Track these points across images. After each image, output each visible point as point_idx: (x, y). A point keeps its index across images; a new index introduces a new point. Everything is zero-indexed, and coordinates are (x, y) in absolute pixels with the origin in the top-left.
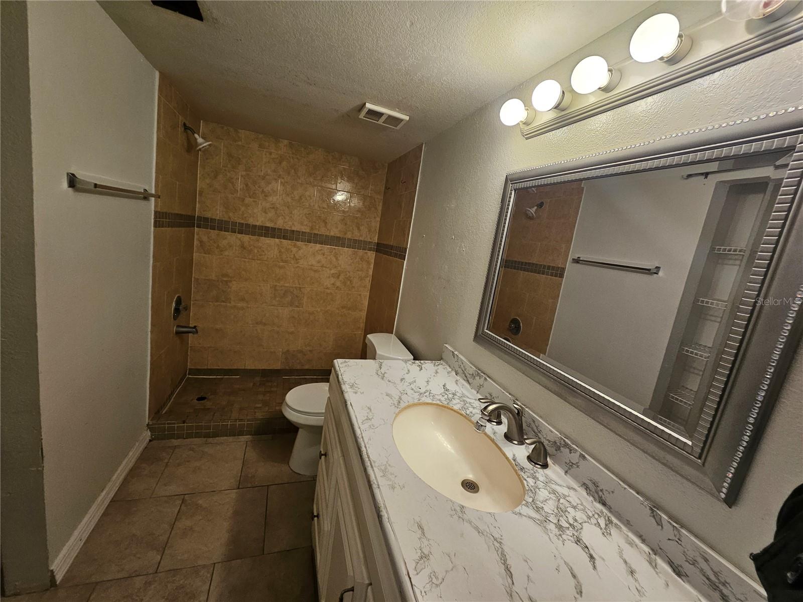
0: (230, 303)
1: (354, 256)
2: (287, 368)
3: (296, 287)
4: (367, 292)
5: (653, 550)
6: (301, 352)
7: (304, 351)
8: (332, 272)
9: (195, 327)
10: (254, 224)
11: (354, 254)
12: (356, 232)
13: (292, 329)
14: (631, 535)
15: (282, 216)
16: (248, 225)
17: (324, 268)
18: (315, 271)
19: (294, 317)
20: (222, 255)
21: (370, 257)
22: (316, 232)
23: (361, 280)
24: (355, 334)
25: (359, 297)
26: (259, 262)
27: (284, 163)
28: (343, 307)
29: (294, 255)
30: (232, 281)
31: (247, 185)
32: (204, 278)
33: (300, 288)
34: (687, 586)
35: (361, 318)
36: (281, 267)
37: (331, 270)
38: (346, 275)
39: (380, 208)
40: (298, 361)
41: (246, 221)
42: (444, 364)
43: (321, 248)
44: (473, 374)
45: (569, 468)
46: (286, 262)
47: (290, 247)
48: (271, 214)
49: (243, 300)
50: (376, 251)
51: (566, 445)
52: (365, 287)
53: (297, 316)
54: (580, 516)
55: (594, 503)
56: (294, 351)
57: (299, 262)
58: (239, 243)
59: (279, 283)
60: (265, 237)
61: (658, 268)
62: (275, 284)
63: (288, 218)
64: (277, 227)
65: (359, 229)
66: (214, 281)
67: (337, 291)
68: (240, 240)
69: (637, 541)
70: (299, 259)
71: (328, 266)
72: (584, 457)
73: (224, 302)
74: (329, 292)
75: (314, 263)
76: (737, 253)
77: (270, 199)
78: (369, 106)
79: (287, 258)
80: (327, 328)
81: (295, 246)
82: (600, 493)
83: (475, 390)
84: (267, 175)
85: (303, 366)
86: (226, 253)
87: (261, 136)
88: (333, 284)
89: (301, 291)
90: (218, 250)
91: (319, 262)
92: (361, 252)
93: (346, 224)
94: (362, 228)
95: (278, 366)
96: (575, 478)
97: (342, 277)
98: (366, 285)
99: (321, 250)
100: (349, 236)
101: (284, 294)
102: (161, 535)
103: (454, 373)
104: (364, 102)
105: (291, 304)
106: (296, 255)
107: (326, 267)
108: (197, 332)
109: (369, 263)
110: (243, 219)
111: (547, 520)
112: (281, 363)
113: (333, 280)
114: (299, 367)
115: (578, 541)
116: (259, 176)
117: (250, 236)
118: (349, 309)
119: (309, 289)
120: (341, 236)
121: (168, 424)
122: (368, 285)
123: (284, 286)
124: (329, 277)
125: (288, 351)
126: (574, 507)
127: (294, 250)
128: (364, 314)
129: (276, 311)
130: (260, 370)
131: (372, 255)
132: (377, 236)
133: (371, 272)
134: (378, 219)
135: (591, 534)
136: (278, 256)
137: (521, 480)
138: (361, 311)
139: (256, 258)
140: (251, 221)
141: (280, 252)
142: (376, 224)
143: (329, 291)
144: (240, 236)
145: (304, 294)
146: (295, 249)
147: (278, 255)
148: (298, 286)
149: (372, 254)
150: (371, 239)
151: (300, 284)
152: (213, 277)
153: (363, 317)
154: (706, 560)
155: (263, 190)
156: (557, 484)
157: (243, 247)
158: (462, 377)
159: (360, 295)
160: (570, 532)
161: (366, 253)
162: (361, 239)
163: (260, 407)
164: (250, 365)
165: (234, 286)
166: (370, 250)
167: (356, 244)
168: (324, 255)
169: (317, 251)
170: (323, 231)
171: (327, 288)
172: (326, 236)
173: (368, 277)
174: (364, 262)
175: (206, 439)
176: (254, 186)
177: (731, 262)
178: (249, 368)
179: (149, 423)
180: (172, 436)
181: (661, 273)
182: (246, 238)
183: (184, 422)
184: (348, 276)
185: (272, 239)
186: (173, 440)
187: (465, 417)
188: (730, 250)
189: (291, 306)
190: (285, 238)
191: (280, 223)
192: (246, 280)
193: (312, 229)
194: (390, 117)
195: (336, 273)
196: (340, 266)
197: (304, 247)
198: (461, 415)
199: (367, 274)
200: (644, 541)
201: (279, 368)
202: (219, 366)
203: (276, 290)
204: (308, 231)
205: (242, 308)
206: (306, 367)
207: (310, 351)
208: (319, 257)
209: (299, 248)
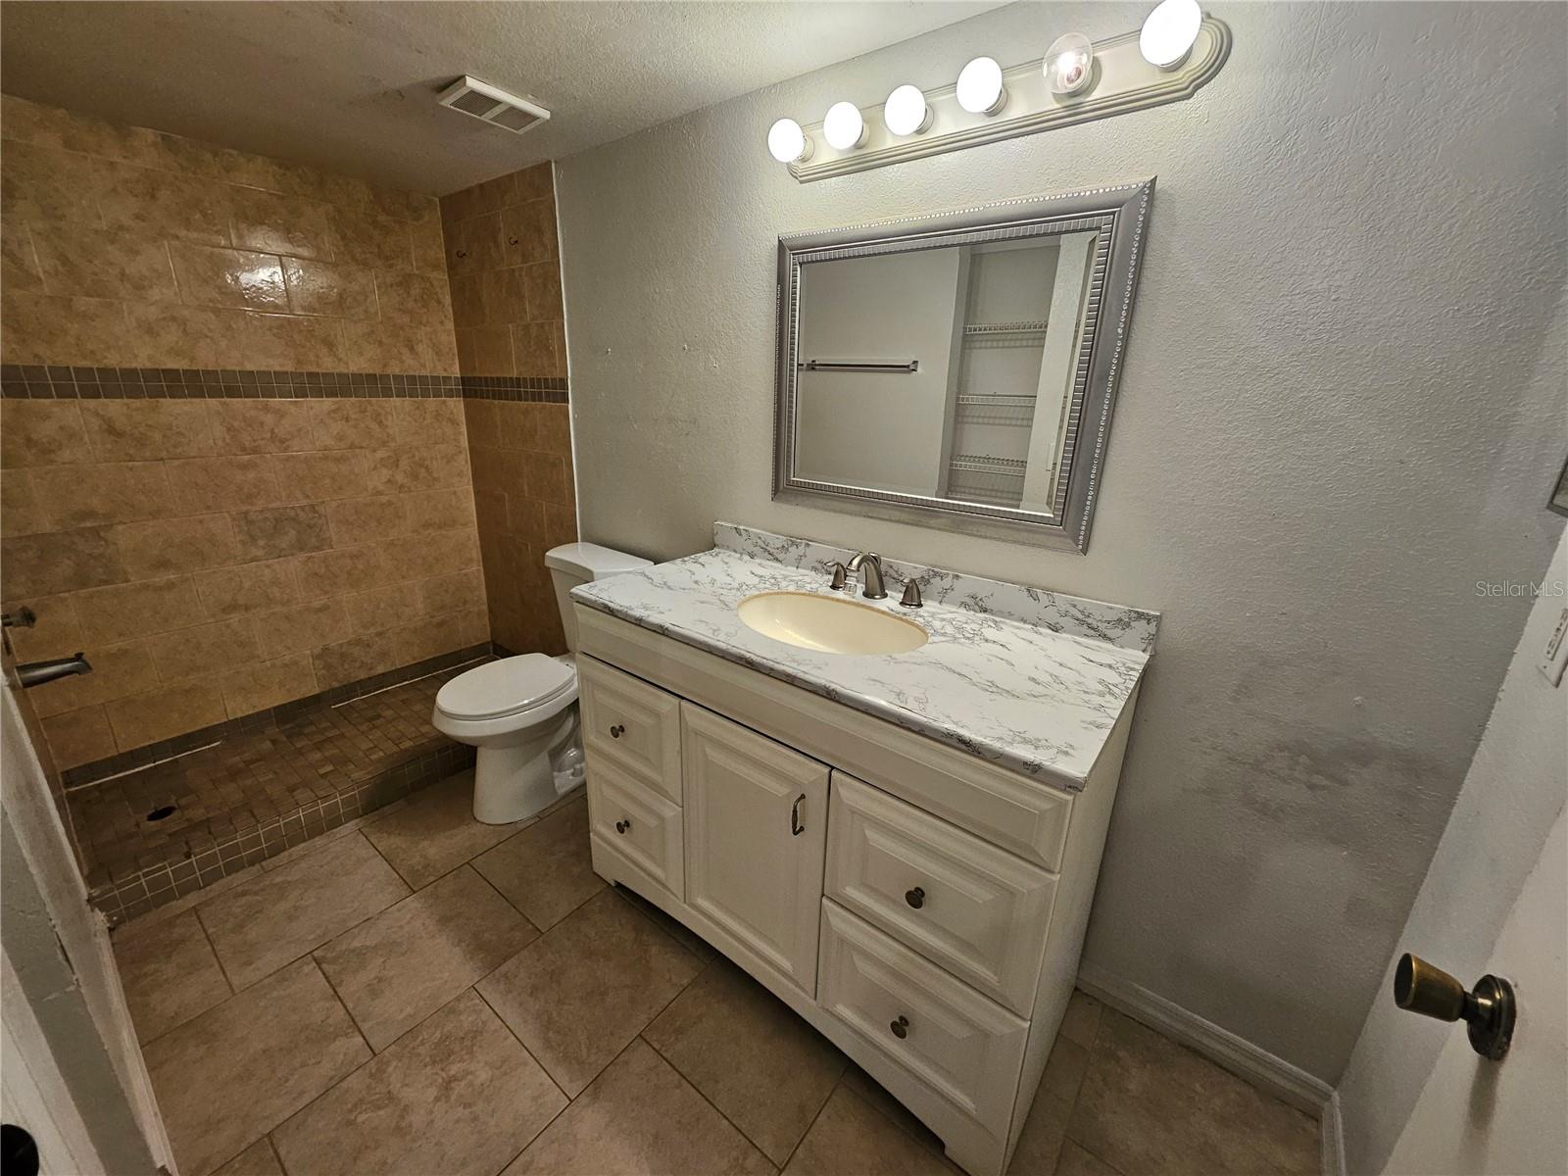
0: (127, 581)
1: (417, 412)
2: (335, 685)
3: (302, 508)
4: (468, 484)
5: (1033, 625)
6: (358, 642)
7: (365, 638)
8: (380, 454)
9: (79, 657)
10: (126, 366)
11: (418, 408)
12: (409, 361)
13: (322, 600)
14: (1016, 624)
15: (207, 336)
16: (107, 373)
17: (357, 450)
18: (337, 460)
19: (316, 574)
20: (52, 462)
21: (455, 411)
22: (314, 369)
23: (448, 462)
24: (465, 575)
25: (453, 496)
26: (176, 463)
27: (164, 195)
28: (427, 525)
29: (272, 431)
30: (112, 525)
31: (64, 259)
32: (16, 534)
33: (312, 506)
34: (1064, 635)
35: (469, 539)
36: (244, 467)
37: (374, 451)
38: (414, 456)
39: (448, 300)
40: (358, 664)
41: (98, 361)
42: (722, 551)
43: (336, 406)
44: (783, 546)
45: (943, 597)
46: (255, 451)
47: (253, 413)
48: (171, 336)
49: (163, 564)
50: (466, 394)
51: (936, 574)
52: (460, 475)
53: (323, 570)
54: (976, 627)
55: (977, 615)
56: (341, 645)
57: (288, 446)
58: (95, 423)
59: (252, 504)
60: (172, 396)
61: (915, 362)
62: (244, 508)
63: (223, 344)
64: (200, 367)
65: (412, 349)
66: (52, 535)
67: (402, 495)
68: (97, 414)
69: (1021, 625)
70: (287, 440)
71: (364, 445)
72: (957, 576)
73: (106, 582)
74: (384, 501)
75: (330, 442)
76: (1032, 330)
77: (155, 294)
78: (472, 83)
79: (255, 441)
80: (403, 577)
81: (266, 408)
82: (980, 603)
83: (793, 566)
84: (121, 228)
85: (371, 669)
86: (66, 455)
87: (60, 112)
88: (389, 481)
89: (315, 512)
90: (34, 451)
91: (340, 438)
92: (432, 403)
93: (381, 343)
94: (420, 348)
95: (312, 688)
96: (952, 603)
97: (404, 463)
98: (462, 471)
99: (338, 409)
100: (394, 369)
101: (275, 528)
102: (328, 1018)
103: (747, 558)
104: (461, 74)
105: (300, 546)
106: (276, 431)
107: (362, 448)
108: (87, 668)
109: (453, 422)
110: (85, 358)
111: (956, 638)
112: (318, 679)
113: (385, 473)
114: (363, 675)
115: (987, 641)
116: (96, 232)
117: (126, 400)
118: (440, 528)
119: (334, 504)
120: (378, 372)
121: (146, 875)
122: (465, 470)
123: (268, 509)
124: (375, 468)
125: (325, 649)
126: (966, 623)
127: (269, 419)
128: (473, 531)
129: (267, 571)
130: (269, 710)
131: (457, 406)
132: (457, 361)
133: (465, 443)
134: (450, 325)
135: (990, 633)
136: (228, 441)
137: (912, 624)
138: (465, 525)
139: (164, 454)
140: (113, 360)
141: (229, 430)
142: (448, 338)
143: (384, 499)
144: (91, 403)
145: (326, 517)
146: (269, 416)
147: (228, 437)
148: (304, 502)
149: (457, 403)
150: (445, 370)
151: (308, 497)
152: (47, 525)
153: (472, 537)
154: (1075, 606)
155: (123, 270)
156: (939, 614)
157: (111, 430)
158: (764, 558)
159: (455, 493)
160: (977, 638)
161: (444, 402)
162: (424, 373)
163: (333, 771)
164: (239, 707)
165: (124, 537)
166: (450, 394)
167: (414, 386)
168: (347, 419)
169: (329, 413)
170: (328, 364)
171: (380, 493)
172: (340, 375)
173: (460, 452)
174: (444, 423)
175: (257, 866)
176: (90, 261)
177: (978, 345)
178: (240, 715)
179: (90, 894)
180: (168, 896)
181: (920, 369)
182: (115, 408)
183: (188, 856)
184: (417, 458)
185: (197, 400)
186: (174, 903)
187: (809, 595)
188: (975, 330)
189: (301, 549)
190: (232, 392)
191: (205, 358)
192: (155, 514)
193: (299, 362)
194: (512, 109)
195: (389, 457)
196: (394, 439)
197: (293, 409)
198: (803, 594)
199: (459, 447)
200: (1025, 622)
201: (317, 691)
202: (153, 739)
203: (250, 523)
204: (289, 367)
205: (171, 586)
206: (380, 669)
207: (380, 634)
208: (336, 427)
209: (280, 414)
